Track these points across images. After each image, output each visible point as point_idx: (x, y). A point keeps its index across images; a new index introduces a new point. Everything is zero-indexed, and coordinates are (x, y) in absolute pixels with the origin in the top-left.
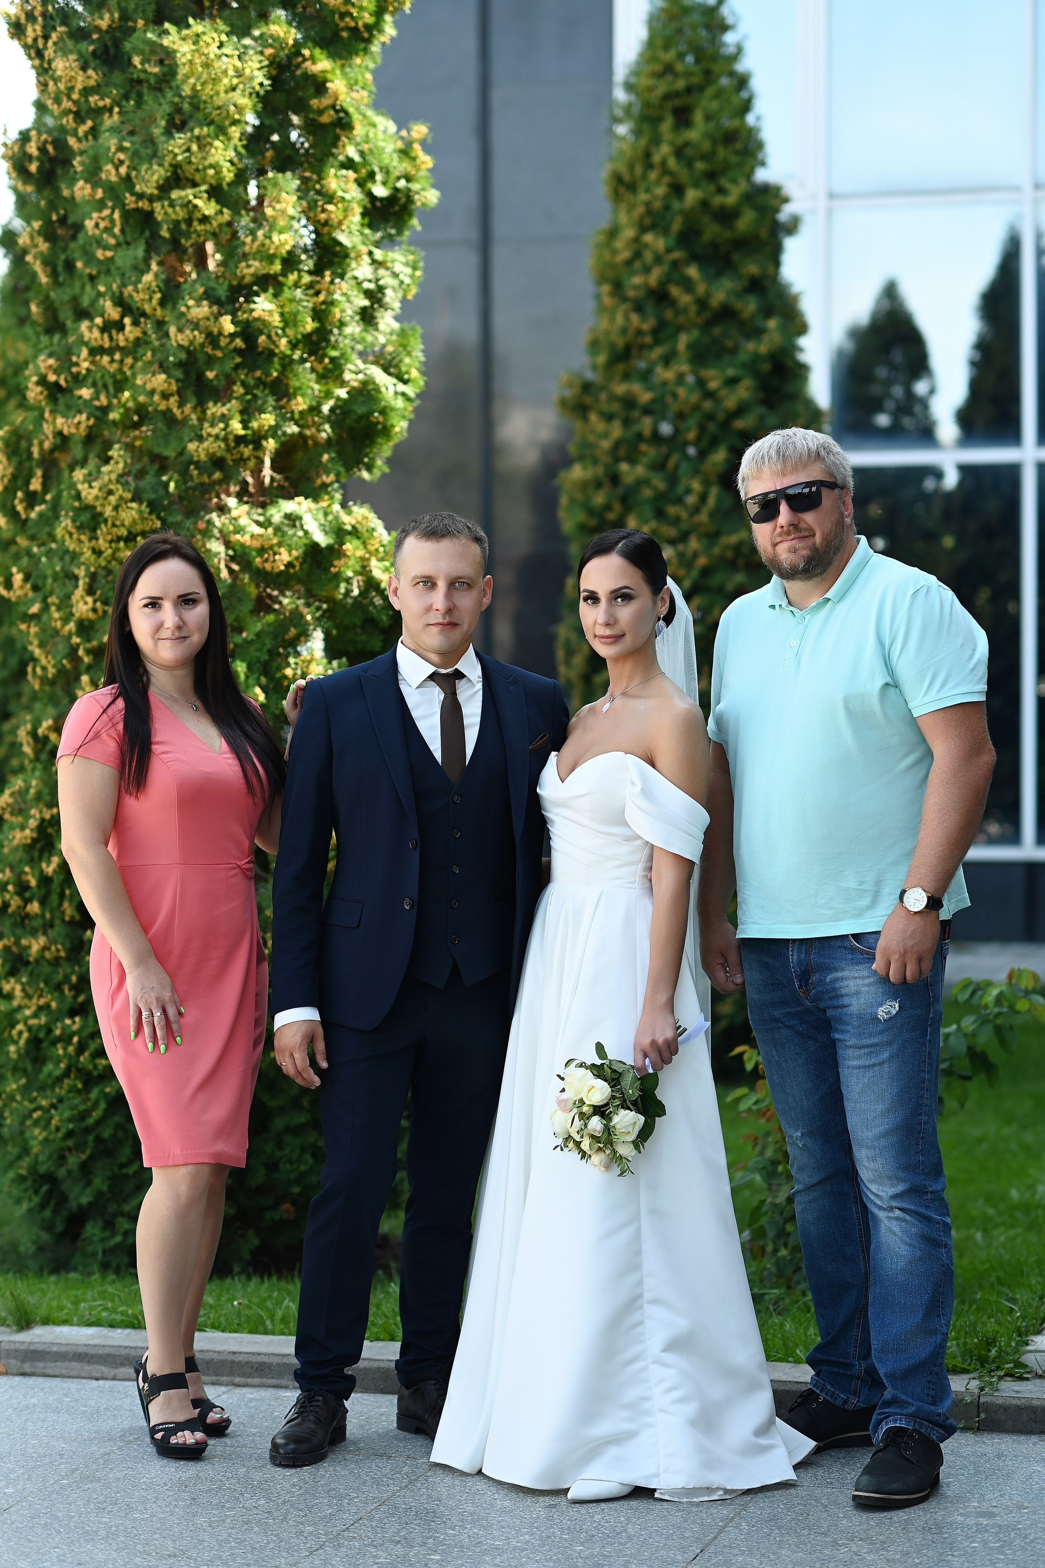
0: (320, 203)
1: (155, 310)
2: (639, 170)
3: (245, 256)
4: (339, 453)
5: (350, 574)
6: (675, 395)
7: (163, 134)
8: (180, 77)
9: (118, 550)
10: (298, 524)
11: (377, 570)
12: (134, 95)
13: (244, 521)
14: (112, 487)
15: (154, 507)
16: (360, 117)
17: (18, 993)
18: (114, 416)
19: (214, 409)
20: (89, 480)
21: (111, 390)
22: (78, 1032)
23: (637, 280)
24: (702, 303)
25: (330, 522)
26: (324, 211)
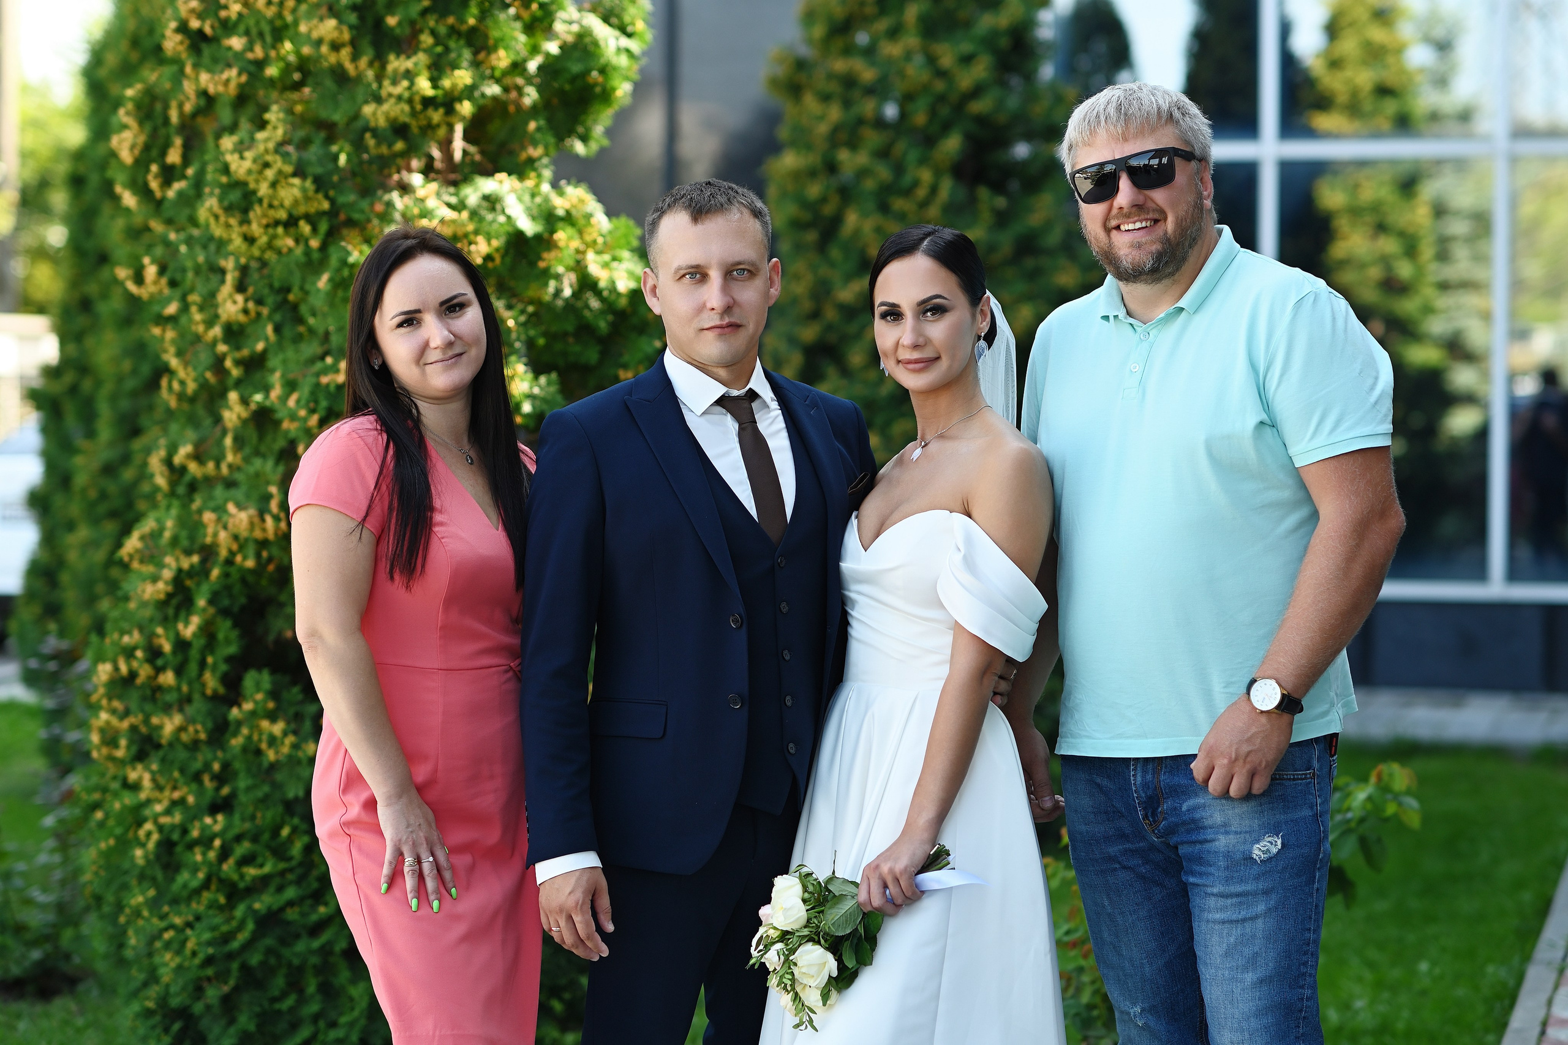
4: (549, 121)
5: (560, 269)
6: (902, 74)
9: (274, 237)
10: (498, 207)
11: (594, 266)
13: (432, 203)
14: (269, 158)
15: (321, 184)
17: (147, 782)
18: (272, 71)
19: (396, 63)
20: (240, 149)
21: (269, 39)
22: (221, 834)
25: (539, 206)
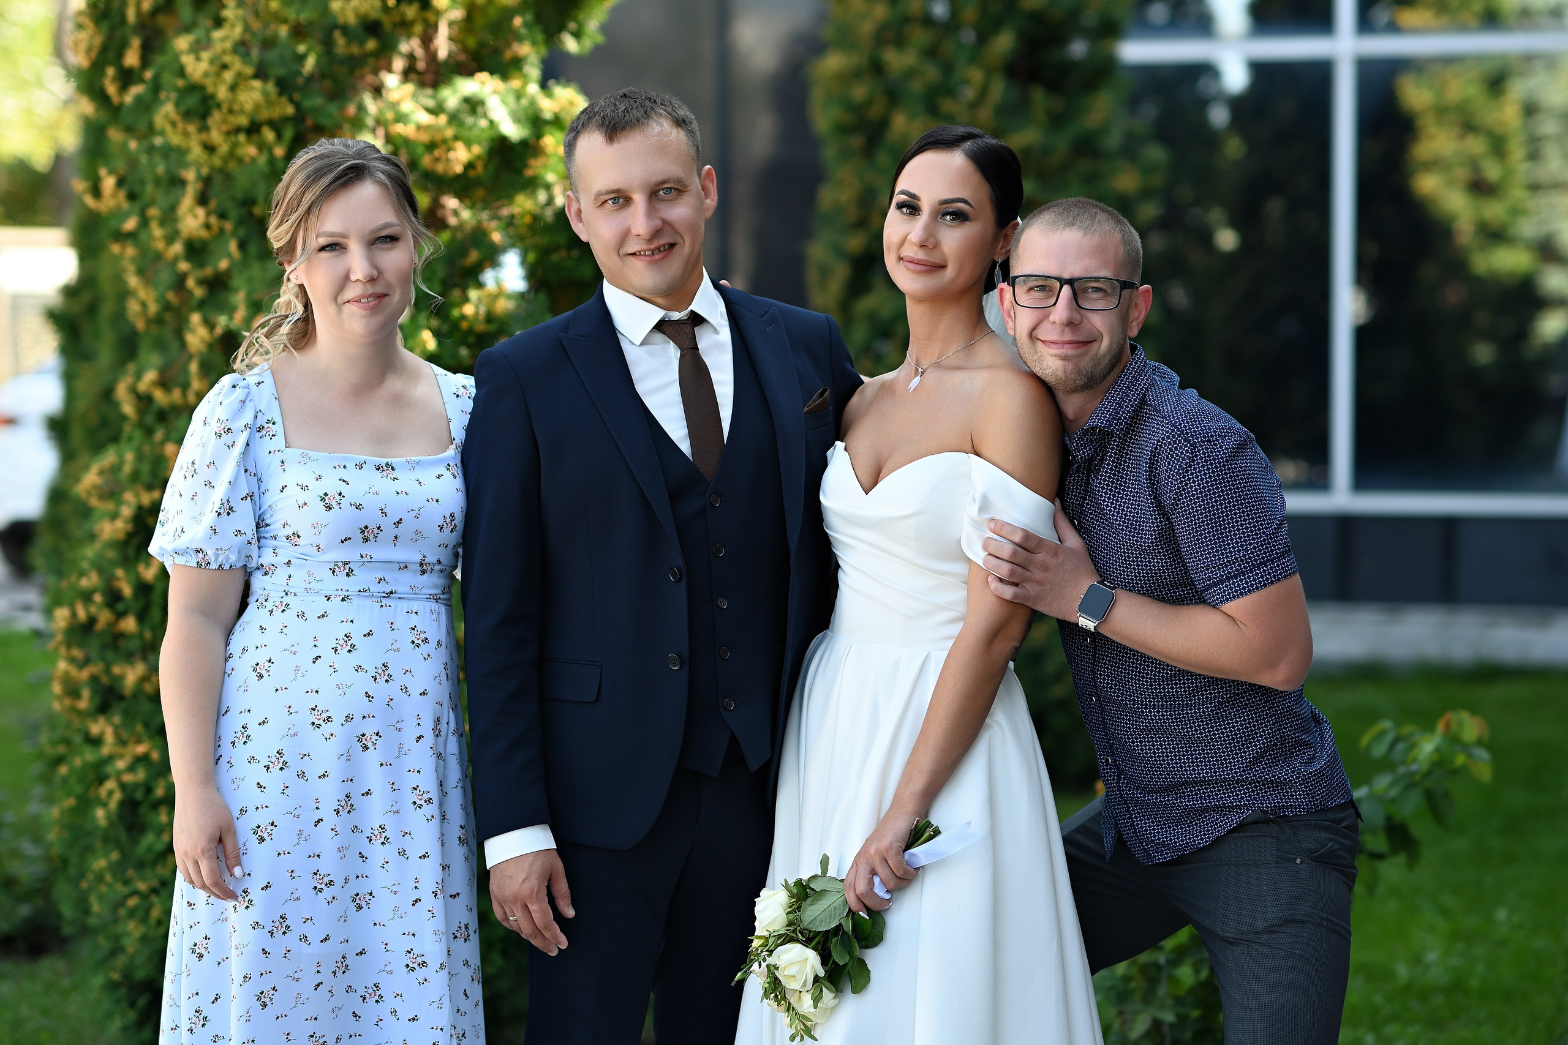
4: (537, 15)
5: (550, 177)
9: (235, 145)
10: (480, 110)
13: (407, 107)
14: (227, 59)
15: (285, 86)
17: (109, 737)
20: (196, 49)
25: (524, 108)
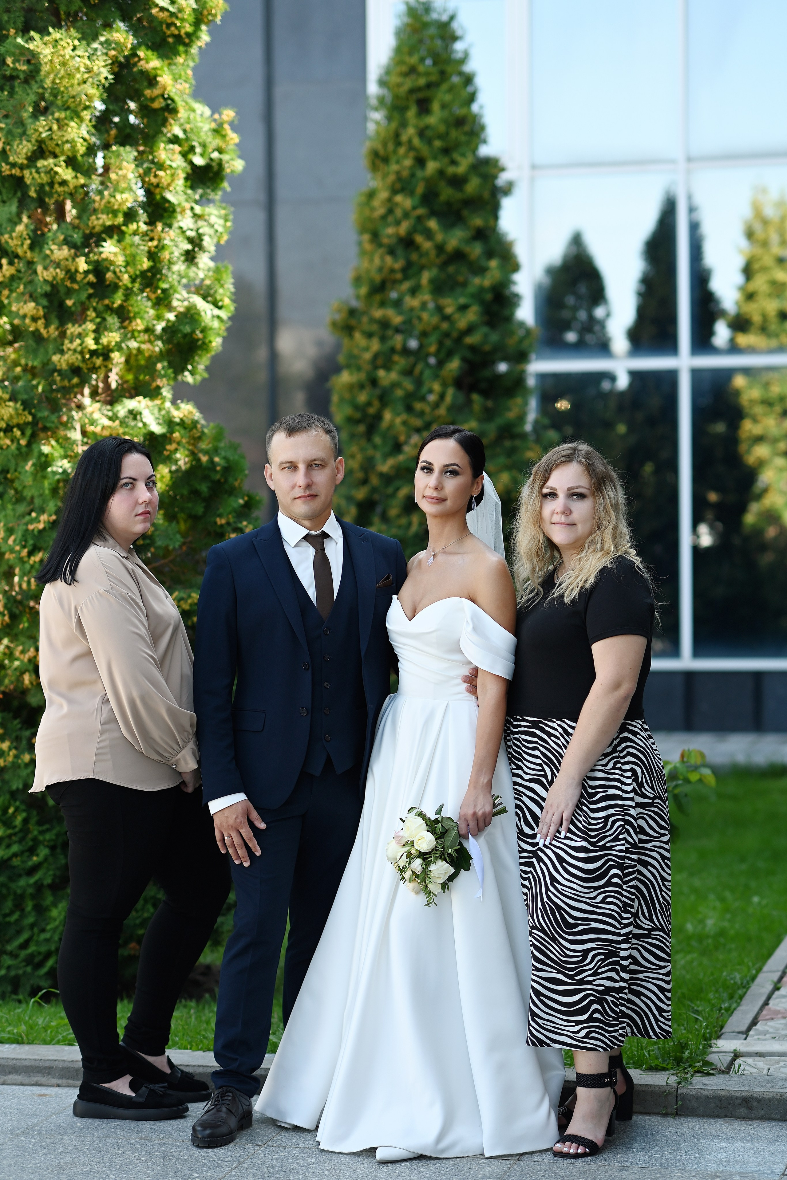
0: (154, 170)
1: (26, 253)
2: (391, 146)
3: (95, 211)
4: (170, 362)
5: (178, 455)
6: (420, 318)
7: (31, 117)
8: (42, 73)
10: (138, 417)
12: (7, 88)
13: (97, 416)
15: (27, 405)
16: (184, 104)
19: (72, 329)
23: (390, 231)
24: (440, 248)
25: (164, 416)
26: (156, 176)
